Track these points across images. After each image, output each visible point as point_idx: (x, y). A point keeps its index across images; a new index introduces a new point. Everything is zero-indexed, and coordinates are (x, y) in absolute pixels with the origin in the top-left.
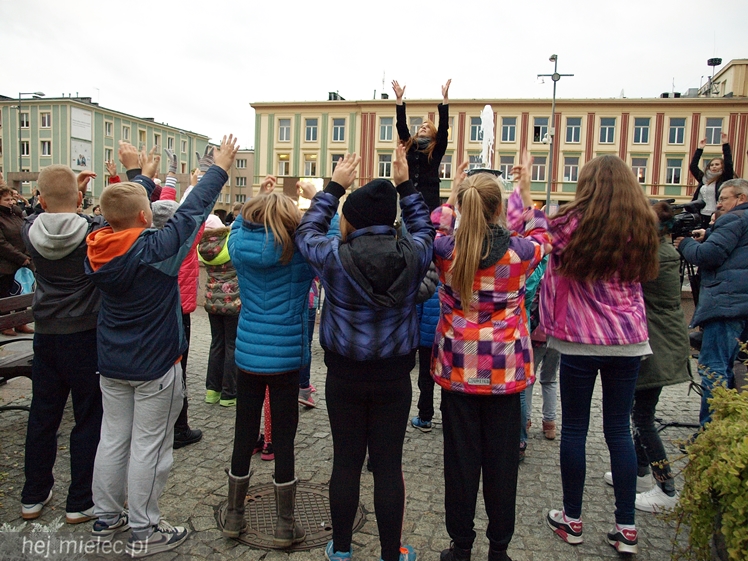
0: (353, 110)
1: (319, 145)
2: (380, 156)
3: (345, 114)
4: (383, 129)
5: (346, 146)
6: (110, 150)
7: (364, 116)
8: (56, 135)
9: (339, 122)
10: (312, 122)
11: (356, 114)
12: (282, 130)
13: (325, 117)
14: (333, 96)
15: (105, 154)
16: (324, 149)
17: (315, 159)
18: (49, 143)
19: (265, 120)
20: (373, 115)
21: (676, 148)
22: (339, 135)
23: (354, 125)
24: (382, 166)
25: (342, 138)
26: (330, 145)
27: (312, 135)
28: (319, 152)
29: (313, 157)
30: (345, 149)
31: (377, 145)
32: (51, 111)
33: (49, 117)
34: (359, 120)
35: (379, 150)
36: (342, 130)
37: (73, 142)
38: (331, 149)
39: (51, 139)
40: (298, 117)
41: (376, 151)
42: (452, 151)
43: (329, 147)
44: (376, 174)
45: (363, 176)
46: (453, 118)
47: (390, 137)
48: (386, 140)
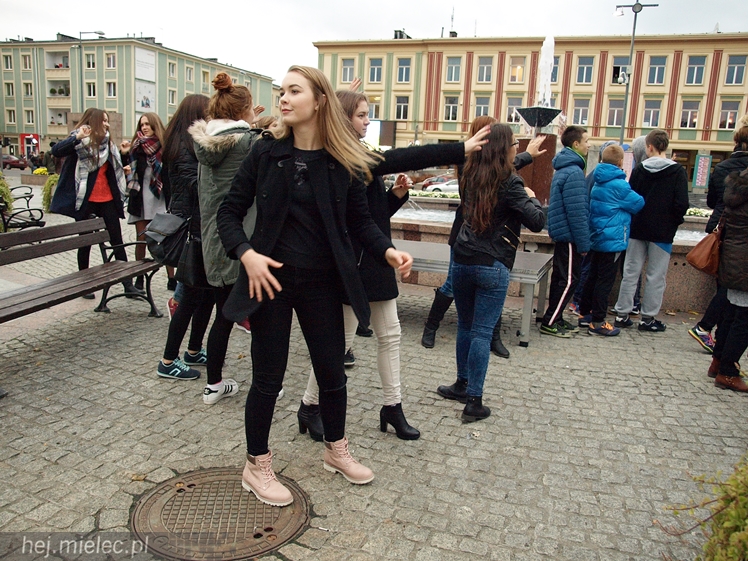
0: (419, 50)
1: (382, 86)
2: (447, 98)
3: (409, 53)
4: (450, 69)
5: (411, 87)
6: (173, 92)
7: (431, 56)
8: (121, 76)
9: (405, 62)
10: (376, 62)
11: (422, 53)
12: (345, 70)
13: (390, 56)
14: (399, 34)
15: (168, 96)
16: (388, 90)
17: (379, 102)
18: (114, 84)
19: (328, 60)
20: (440, 55)
22: (404, 76)
23: (420, 65)
24: (448, 109)
25: (407, 79)
26: (394, 87)
27: (375, 76)
28: (383, 93)
29: (377, 99)
30: (410, 91)
31: (444, 87)
32: (116, 51)
33: (114, 57)
34: (425, 60)
35: (445, 92)
36: (408, 70)
37: (138, 83)
38: (395, 91)
39: (116, 81)
40: (362, 56)
41: (442, 93)
42: (523, 93)
43: (393, 89)
44: (442, 117)
45: (428, 119)
46: (525, 57)
47: (457, 78)
48: (453, 81)
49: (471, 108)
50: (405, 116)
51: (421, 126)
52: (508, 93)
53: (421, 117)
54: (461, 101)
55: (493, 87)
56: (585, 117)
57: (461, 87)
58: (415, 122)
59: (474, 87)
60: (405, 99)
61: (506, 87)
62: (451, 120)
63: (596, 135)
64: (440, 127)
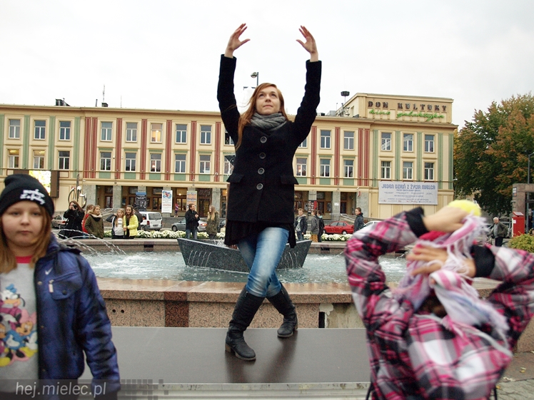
0: (78, 115)
1: (47, 143)
2: (102, 153)
3: (71, 118)
4: (104, 131)
5: (72, 144)
7: (87, 120)
9: (65, 124)
10: (40, 123)
11: (81, 118)
12: (12, 128)
13: (53, 119)
14: (60, 102)
16: (51, 146)
17: (43, 155)
20: (95, 120)
21: (325, 151)
22: (65, 134)
23: (78, 127)
24: (103, 162)
25: (68, 138)
26: (56, 143)
27: (40, 134)
28: (47, 148)
29: (41, 152)
30: (71, 147)
31: (99, 144)
34: (83, 123)
35: (100, 148)
36: (68, 131)
38: (58, 146)
40: (27, 118)
41: (97, 149)
42: (161, 150)
43: (56, 145)
44: (98, 168)
45: (86, 169)
46: (162, 124)
47: (110, 138)
48: (106, 140)
49: (122, 161)
50: (67, 167)
51: (81, 175)
52: (150, 150)
53: (81, 168)
54: (114, 155)
55: (138, 145)
56: (208, 168)
57: (114, 145)
58: (76, 171)
59: (124, 145)
60: (66, 154)
61: (149, 146)
62: (105, 170)
63: (217, 181)
64: (97, 176)
